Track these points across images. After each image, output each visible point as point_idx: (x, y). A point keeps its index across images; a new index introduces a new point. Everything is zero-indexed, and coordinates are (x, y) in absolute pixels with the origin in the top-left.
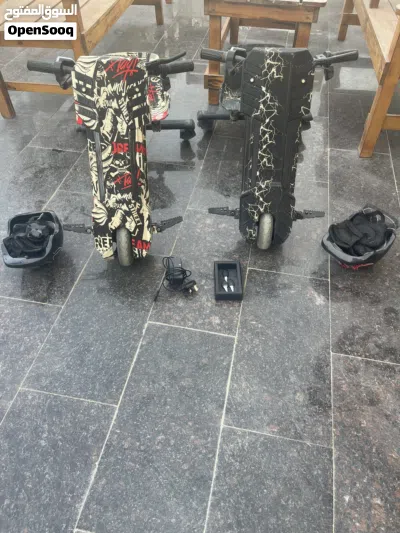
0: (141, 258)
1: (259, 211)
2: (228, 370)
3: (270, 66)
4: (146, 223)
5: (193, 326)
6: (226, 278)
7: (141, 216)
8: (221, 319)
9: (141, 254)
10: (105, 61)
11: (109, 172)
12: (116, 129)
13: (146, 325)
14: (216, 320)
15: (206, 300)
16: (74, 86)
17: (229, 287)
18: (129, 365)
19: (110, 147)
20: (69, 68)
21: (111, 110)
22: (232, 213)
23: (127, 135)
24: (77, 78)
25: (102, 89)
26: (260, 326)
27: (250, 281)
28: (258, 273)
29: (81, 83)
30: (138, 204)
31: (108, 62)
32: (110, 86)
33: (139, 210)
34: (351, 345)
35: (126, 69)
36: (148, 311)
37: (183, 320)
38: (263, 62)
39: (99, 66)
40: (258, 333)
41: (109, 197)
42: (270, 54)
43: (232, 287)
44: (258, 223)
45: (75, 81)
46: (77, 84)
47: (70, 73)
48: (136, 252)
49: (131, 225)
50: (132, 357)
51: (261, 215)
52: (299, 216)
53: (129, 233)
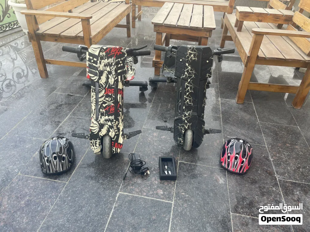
0: (117, 153)
1: (185, 128)
2: (169, 223)
3: (191, 54)
4: (121, 133)
5: (146, 196)
6: (166, 167)
7: (118, 129)
8: (164, 191)
9: (116, 151)
10: (105, 48)
11: (102, 104)
12: (108, 81)
13: (118, 195)
14: (161, 192)
15: (154, 179)
16: (87, 59)
17: (168, 172)
18: (107, 220)
19: (104, 91)
20: (85, 51)
21: (106, 72)
22: (170, 129)
23: (113, 85)
24: (89, 55)
25: (102, 61)
26: (187, 195)
27: (180, 169)
28: (185, 164)
29: (91, 58)
30: (117, 122)
31: (106, 48)
32: (106, 59)
33: (117, 125)
34: (242, 208)
35: (116, 52)
36: (119, 185)
37: (141, 191)
38: (187, 52)
39: (101, 50)
40: (186, 200)
41: (101, 118)
42: (190, 48)
43: (170, 172)
44: (184, 135)
45: (88, 57)
46: (89, 59)
47: (85, 53)
48: (114, 150)
49: (112, 134)
50: (109, 214)
51: (186, 130)
52: (207, 132)
53: (111, 138)
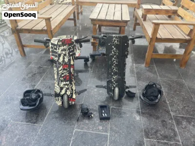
1: (114, 86)
4: (74, 92)
5: (92, 131)
6: (103, 111)
7: (72, 90)
8: (103, 127)
9: (72, 103)
11: (61, 75)
12: (64, 60)
13: (74, 131)
14: (101, 128)
15: (96, 120)
16: (50, 47)
17: (105, 115)
19: (62, 66)
20: (49, 42)
21: (63, 54)
22: (104, 87)
23: (68, 62)
24: (51, 44)
26: (117, 129)
27: (112, 112)
28: (115, 109)
29: (53, 46)
30: (71, 85)
31: (62, 40)
32: (62, 47)
35: (68, 42)
36: (75, 125)
37: (88, 128)
38: (113, 39)
39: (59, 41)
40: (117, 132)
41: (61, 83)
42: (115, 37)
44: (114, 91)
49: (69, 93)
52: (128, 88)
53: (68, 96)
